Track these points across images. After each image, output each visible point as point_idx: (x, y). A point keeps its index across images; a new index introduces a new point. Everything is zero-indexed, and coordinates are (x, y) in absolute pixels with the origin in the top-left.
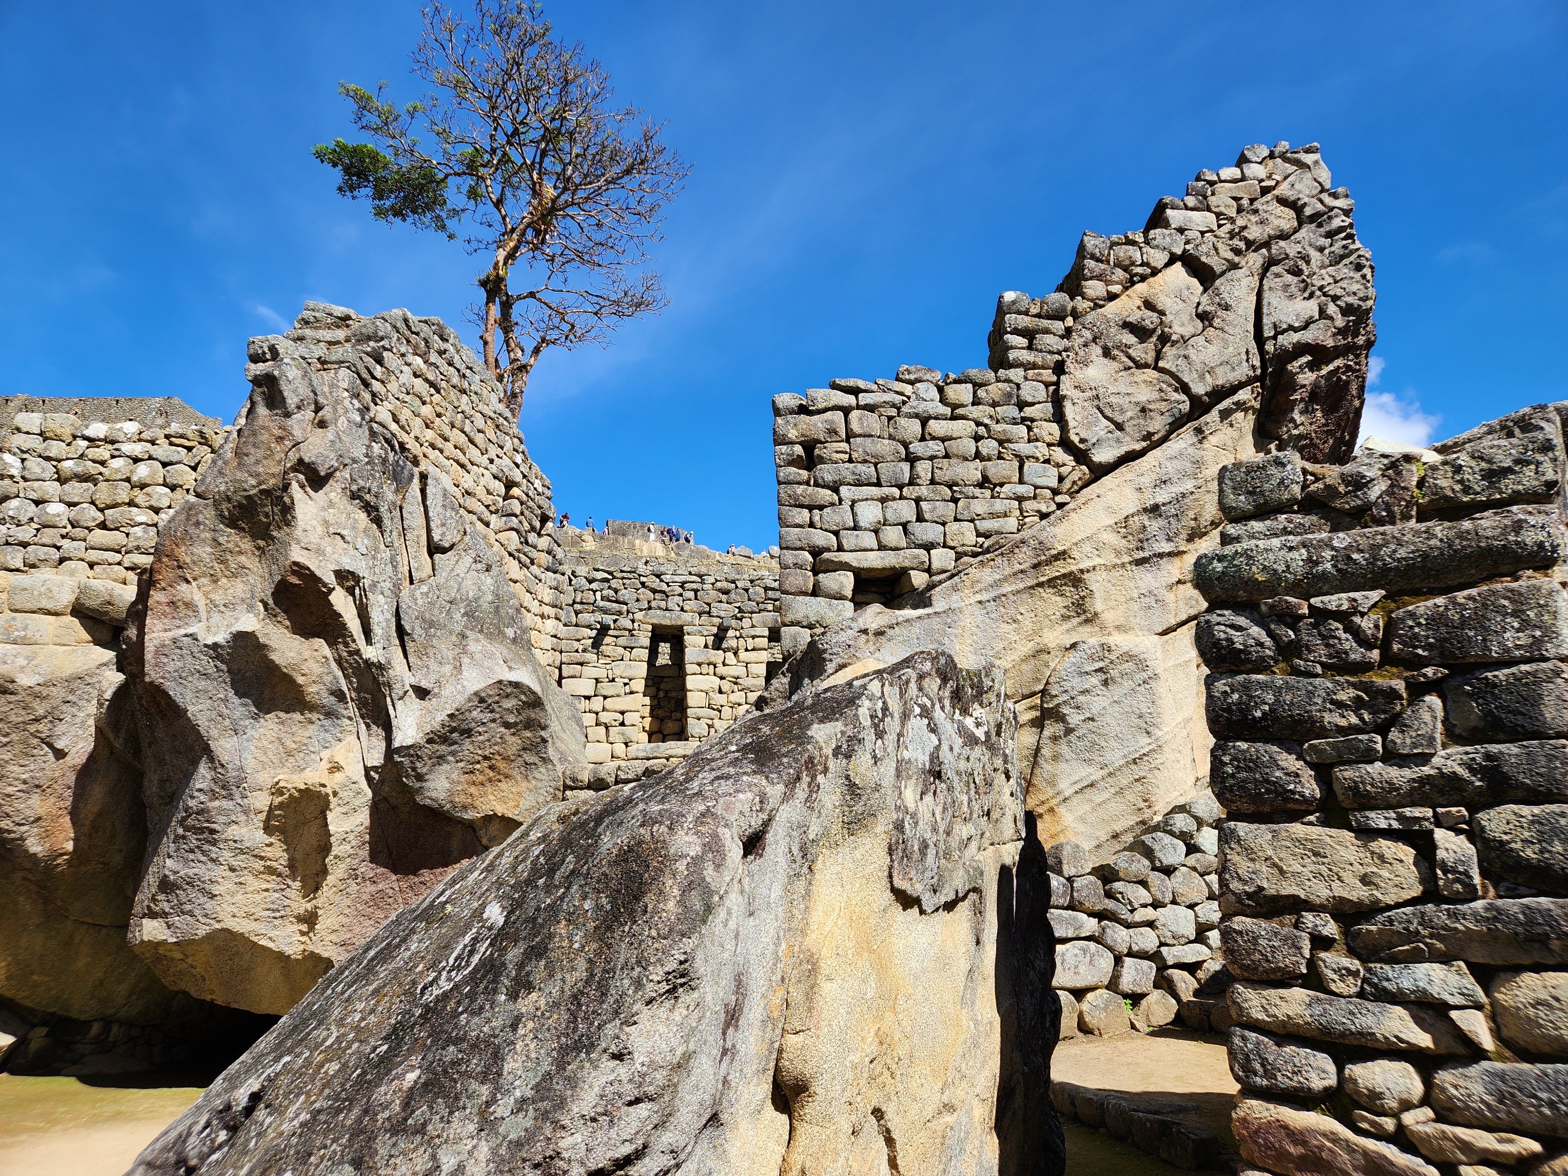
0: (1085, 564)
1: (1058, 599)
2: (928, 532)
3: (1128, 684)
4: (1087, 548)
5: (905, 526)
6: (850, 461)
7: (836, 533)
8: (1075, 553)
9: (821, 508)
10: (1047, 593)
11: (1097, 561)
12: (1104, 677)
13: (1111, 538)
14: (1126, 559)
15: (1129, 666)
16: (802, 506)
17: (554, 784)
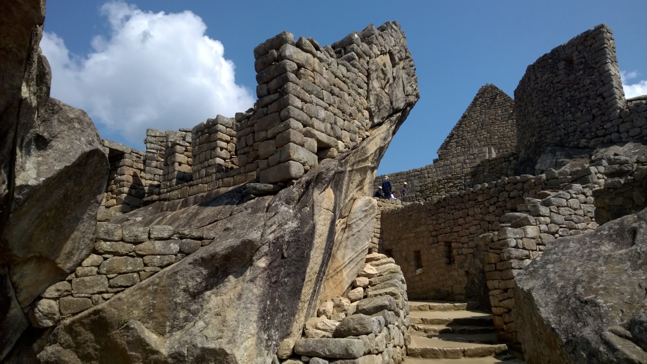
0: (370, 164)
1: (360, 177)
2: (338, 131)
5: (331, 124)
6: (314, 83)
7: (311, 118)
8: (369, 159)
9: (306, 102)
10: (359, 173)
12: (366, 214)
16: (298, 97)
17: (91, 236)
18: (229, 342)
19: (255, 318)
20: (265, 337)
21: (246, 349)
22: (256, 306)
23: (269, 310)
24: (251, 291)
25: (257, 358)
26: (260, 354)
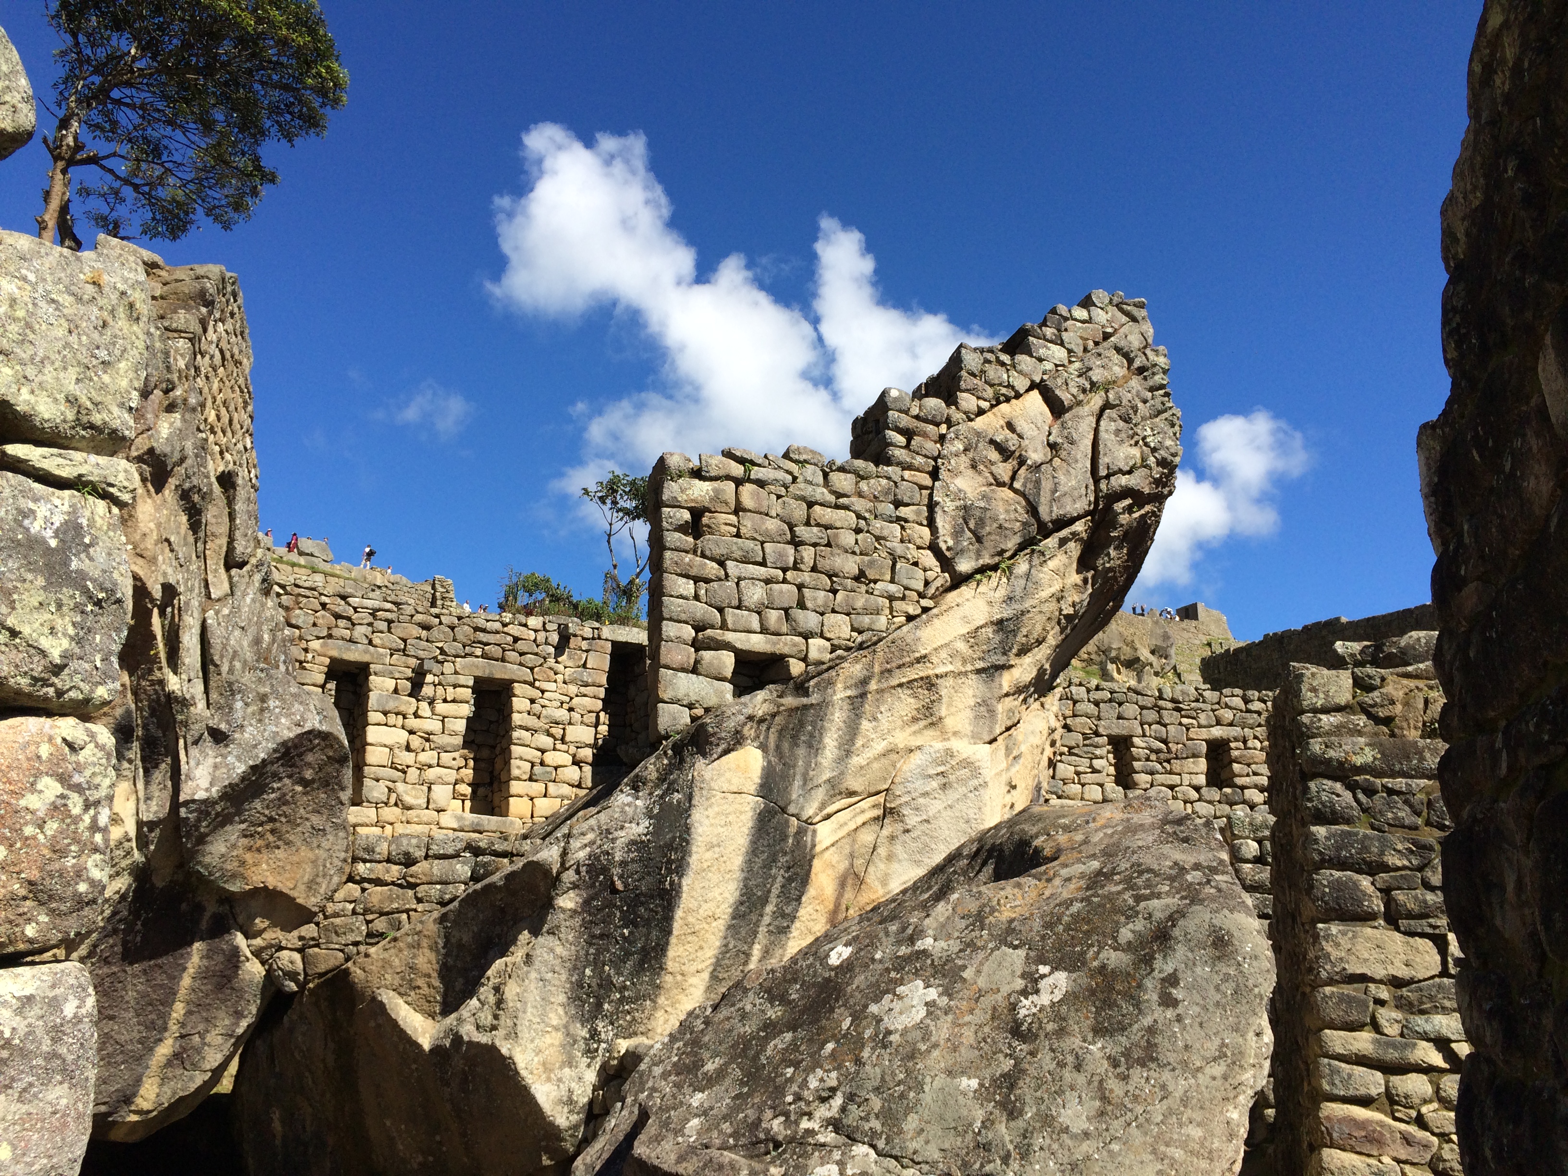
0: (940, 670)
1: (912, 700)
2: (808, 620)
3: (963, 790)
4: (944, 654)
5: (786, 610)
6: (738, 535)
7: (721, 610)
8: (934, 659)
9: (707, 581)
10: (904, 694)
11: (950, 668)
12: (944, 781)
13: (961, 646)
14: (969, 667)
15: (964, 773)
16: (687, 576)
17: (343, 855)
18: (507, 1037)
19: (562, 998)
20: (584, 1033)
21: (538, 1052)
22: (564, 977)
23: (589, 986)
24: (552, 950)
25: (561, 1068)
26: (570, 1063)
